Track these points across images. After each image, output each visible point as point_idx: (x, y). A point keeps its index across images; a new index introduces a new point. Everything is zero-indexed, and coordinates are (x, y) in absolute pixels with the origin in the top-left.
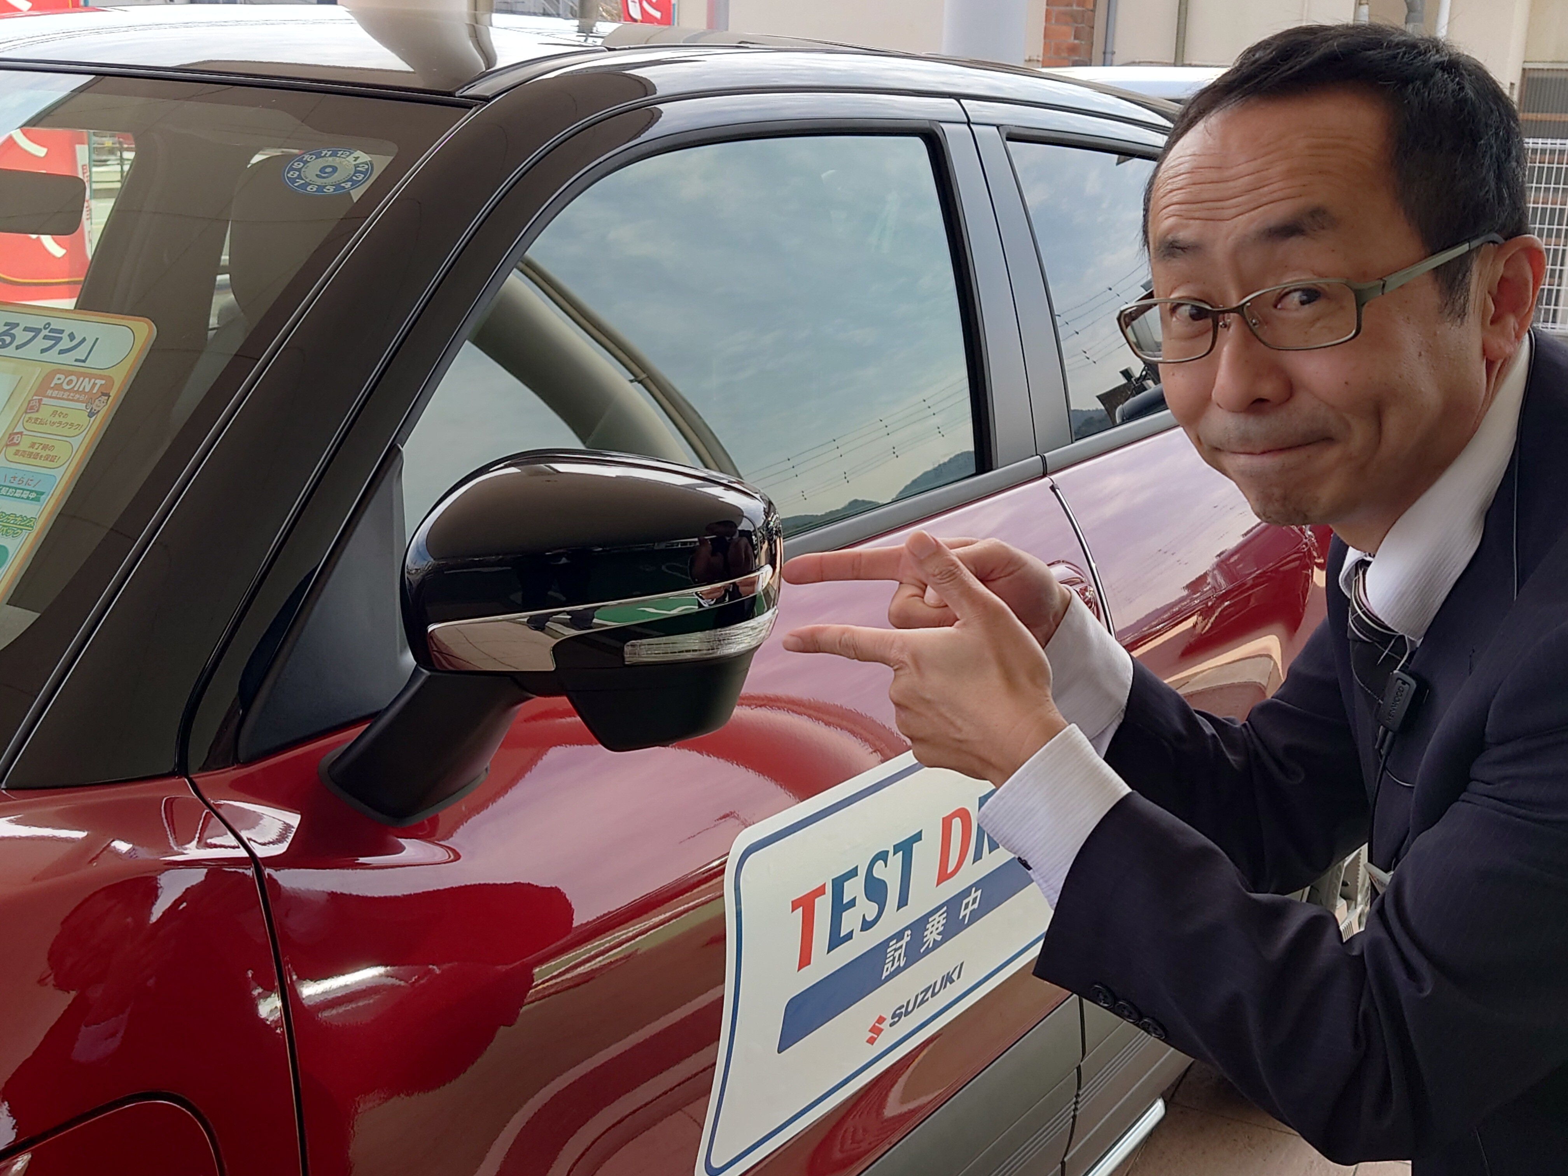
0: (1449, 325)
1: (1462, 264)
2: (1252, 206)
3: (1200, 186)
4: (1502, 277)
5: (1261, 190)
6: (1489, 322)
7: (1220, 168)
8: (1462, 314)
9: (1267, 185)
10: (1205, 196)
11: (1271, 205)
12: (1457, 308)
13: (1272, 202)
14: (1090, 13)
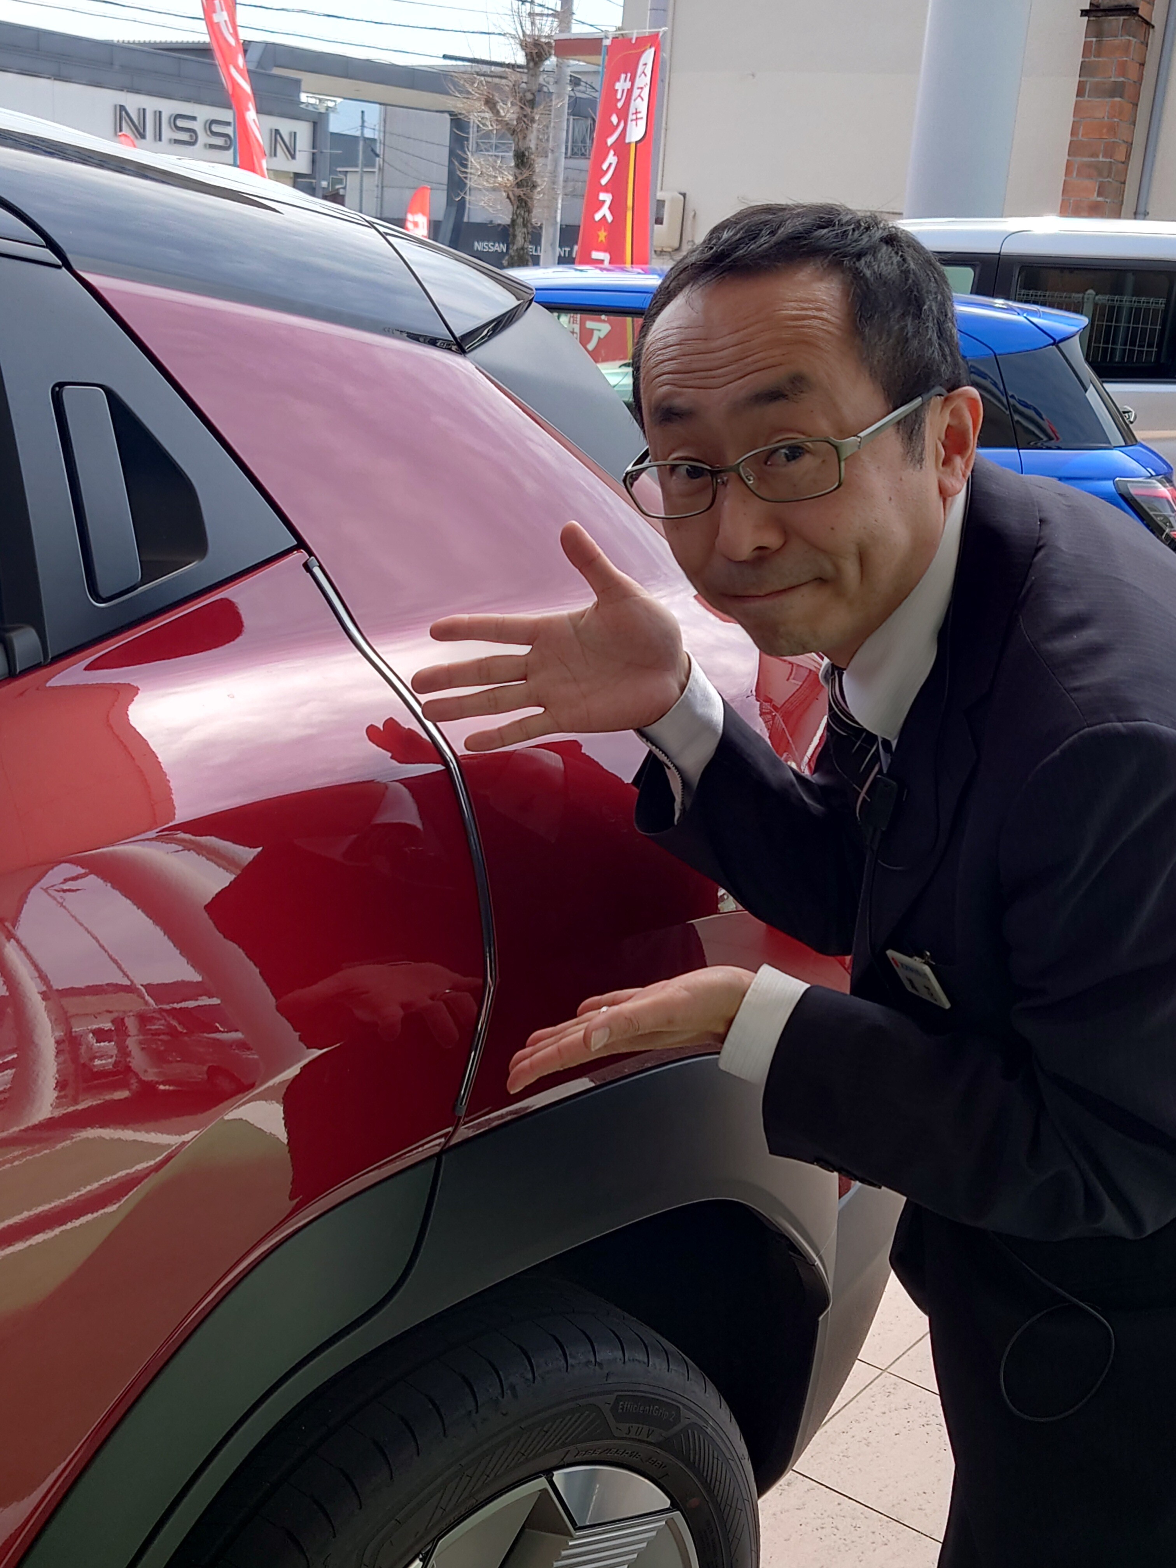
0: (911, 471)
1: (916, 418)
2: (739, 375)
3: (689, 357)
4: (949, 426)
5: (746, 361)
6: (941, 464)
7: (706, 339)
8: (921, 460)
9: (750, 356)
10: (695, 366)
11: (756, 374)
12: (917, 455)
13: (757, 371)
14: (1121, 165)
